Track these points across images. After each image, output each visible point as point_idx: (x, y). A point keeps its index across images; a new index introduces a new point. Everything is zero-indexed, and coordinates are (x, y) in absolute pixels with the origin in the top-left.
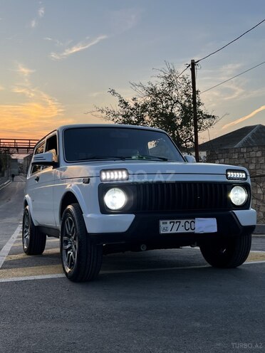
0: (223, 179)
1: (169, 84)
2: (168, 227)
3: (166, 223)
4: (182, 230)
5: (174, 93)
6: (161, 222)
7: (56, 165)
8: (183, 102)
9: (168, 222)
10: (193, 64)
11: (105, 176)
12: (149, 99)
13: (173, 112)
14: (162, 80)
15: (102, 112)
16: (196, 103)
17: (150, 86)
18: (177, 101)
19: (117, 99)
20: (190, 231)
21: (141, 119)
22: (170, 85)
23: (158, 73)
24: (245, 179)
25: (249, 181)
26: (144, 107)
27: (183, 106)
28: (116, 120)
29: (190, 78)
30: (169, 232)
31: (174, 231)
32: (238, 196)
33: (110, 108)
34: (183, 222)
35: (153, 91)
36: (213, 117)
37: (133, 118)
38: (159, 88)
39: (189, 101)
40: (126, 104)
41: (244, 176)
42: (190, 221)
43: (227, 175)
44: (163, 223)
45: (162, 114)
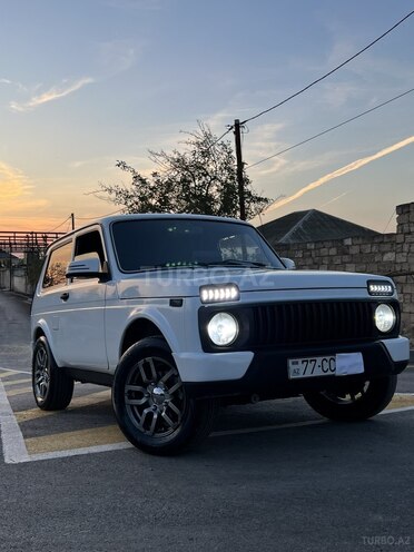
0: (363, 295)
1: (203, 153)
2: (299, 369)
3: (297, 363)
4: (318, 372)
5: (211, 167)
6: (290, 361)
7: (105, 277)
8: (224, 178)
9: (300, 361)
10: (237, 126)
11: (207, 295)
12: (174, 174)
13: (210, 192)
14: (193, 148)
15: (110, 191)
16: (242, 181)
17: (176, 156)
18: (215, 178)
19: (131, 175)
20: (329, 373)
21: (165, 202)
22: (205, 154)
23: (187, 138)
24: (391, 294)
25: (395, 296)
26: (169, 186)
27: (225, 184)
28: (129, 204)
29: (233, 146)
30: (301, 376)
31: (308, 374)
32: (384, 319)
33: (121, 187)
34: (319, 359)
35: (180, 163)
36: (266, 200)
37: (153, 202)
38: (189, 158)
39: (232, 178)
40: (143, 182)
41: (390, 290)
42: (328, 358)
43: (368, 289)
44: (293, 363)
45: (195, 196)
